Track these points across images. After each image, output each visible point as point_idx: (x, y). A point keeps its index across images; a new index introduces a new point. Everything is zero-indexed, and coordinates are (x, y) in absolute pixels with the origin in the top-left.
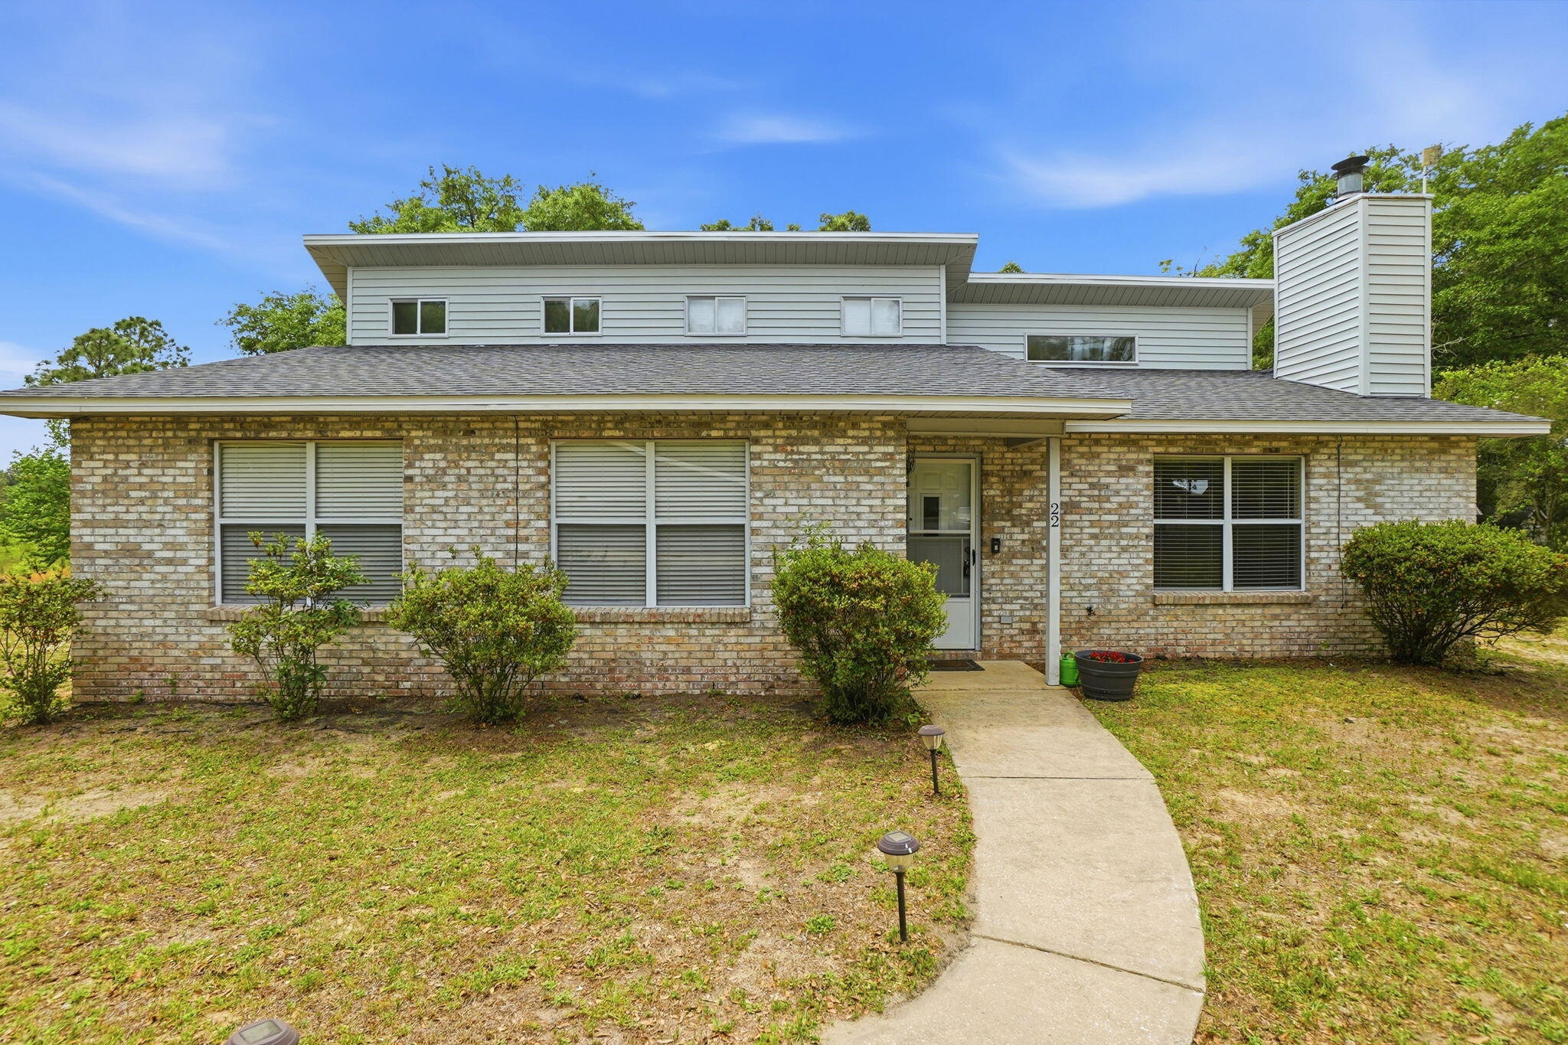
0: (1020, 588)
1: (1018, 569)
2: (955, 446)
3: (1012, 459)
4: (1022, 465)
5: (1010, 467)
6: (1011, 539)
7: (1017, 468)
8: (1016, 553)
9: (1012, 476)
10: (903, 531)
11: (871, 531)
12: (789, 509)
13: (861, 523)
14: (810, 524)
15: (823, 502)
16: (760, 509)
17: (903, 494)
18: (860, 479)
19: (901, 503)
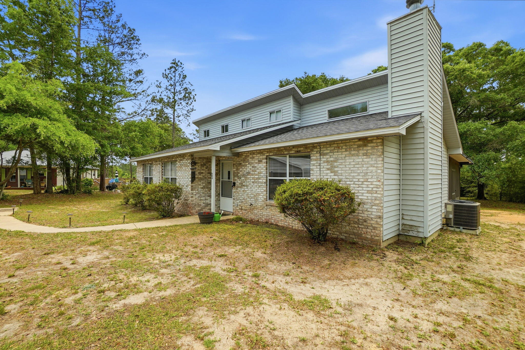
0: (239, 196)
1: (239, 191)
6: (238, 182)
8: (238, 186)
10: (190, 180)
11: (187, 179)
12: (180, 175)
13: (186, 178)
14: (181, 178)
15: (183, 173)
16: (177, 175)
17: (191, 171)
18: (186, 168)
19: (191, 173)
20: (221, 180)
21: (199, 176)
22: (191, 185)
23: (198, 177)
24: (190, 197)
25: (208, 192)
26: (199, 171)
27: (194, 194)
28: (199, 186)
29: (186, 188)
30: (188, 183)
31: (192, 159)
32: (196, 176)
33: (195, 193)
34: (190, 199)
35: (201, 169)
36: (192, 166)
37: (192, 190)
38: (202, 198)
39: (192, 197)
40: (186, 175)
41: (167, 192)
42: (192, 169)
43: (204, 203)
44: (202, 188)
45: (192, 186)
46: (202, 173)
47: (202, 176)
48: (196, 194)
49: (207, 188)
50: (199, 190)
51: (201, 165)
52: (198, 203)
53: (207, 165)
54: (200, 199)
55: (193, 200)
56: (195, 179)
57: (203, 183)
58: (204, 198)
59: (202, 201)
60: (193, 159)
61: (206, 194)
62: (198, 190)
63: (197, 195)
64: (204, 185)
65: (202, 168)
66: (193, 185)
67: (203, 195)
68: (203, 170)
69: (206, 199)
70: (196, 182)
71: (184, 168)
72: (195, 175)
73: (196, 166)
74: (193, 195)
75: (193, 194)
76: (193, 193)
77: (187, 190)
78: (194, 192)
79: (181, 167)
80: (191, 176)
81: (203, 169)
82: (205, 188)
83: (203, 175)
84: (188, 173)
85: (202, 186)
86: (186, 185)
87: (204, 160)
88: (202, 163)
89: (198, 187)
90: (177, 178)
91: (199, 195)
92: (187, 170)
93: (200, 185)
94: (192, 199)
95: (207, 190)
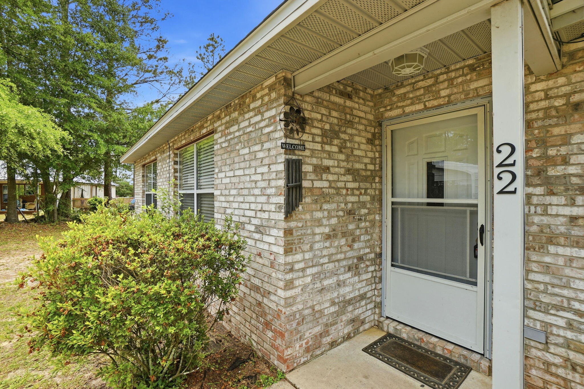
0: (565, 292)
1: (561, 261)
2: (449, 96)
3: (546, 91)
4: (567, 96)
5: (543, 104)
6: (545, 213)
7: (559, 102)
8: (558, 236)
9: (547, 116)
10: (281, 200)
11: (263, 199)
12: (227, 180)
13: (257, 192)
14: (233, 192)
15: (238, 173)
16: (217, 182)
17: (282, 158)
18: (257, 148)
19: (281, 167)
20: (388, 199)
21: (317, 184)
22: (283, 225)
23: (311, 189)
24: (281, 284)
25: (345, 253)
26: (314, 161)
27: (297, 267)
28: (317, 230)
29: (257, 236)
30: (266, 215)
31: (290, 101)
32: (306, 184)
33: (301, 265)
34: (281, 293)
35: (323, 151)
36: (289, 133)
37: (288, 251)
38: (326, 283)
39: (289, 285)
40: (259, 177)
41: (154, 279)
42: (288, 148)
43: (333, 303)
44: (328, 237)
45: (288, 232)
46: (327, 169)
47: (326, 184)
48: (303, 270)
49: (344, 235)
50: (317, 246)
51: (324, 134)
52: (313, 307)
53: (342, 136)
54: (318, 285)
55: (294, 298)
56: (299, 198)
57: (329, 217)
58: (335, 279)
59: (329, 296)
60: (293, 98)
61: (338, 261)
62: (311, 248)
63: (309, 271)
64: (334, 221)
65: (327, 148)
66: (293, 224)
67: (331, 266)
68: (330, 155)
69: (339, 284)
70: (304, 212)
71: (246, 151)
72: (300, 180)
73: (305, 137)
74: (295, 275)
75: (292, 270)
76: (292, 264)
77: (260, 245)
78: (299, 257)
79: (230, 150)
80: (282, 183)
81: (329, 153)
82: (335, 236)
83: (331, 177)
84: (265, 169)
85: (327, 230)
86: (255, 221)
87: (334, 114)
88: (327, 127)
89: (314, 234)
90: (217, 193)
91: (315, 270)
92: (260, 155)
93: (319, 223)
94: (289, 293)
95: (343, 241)
